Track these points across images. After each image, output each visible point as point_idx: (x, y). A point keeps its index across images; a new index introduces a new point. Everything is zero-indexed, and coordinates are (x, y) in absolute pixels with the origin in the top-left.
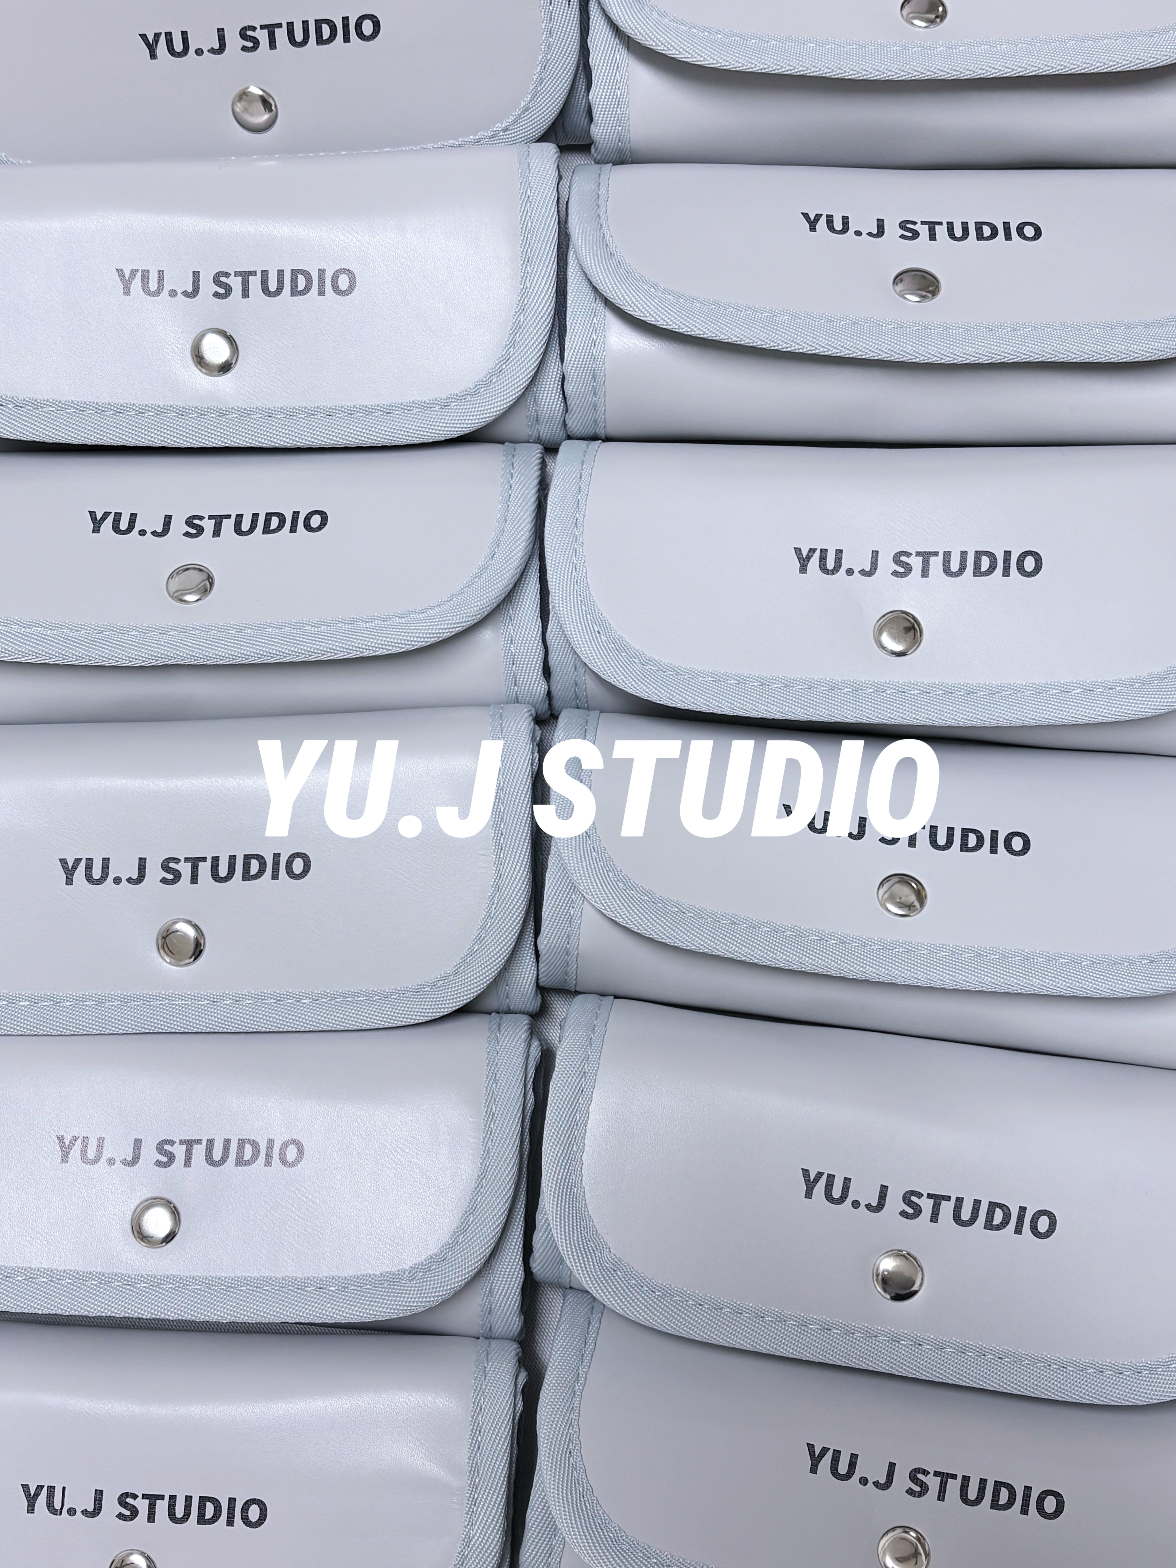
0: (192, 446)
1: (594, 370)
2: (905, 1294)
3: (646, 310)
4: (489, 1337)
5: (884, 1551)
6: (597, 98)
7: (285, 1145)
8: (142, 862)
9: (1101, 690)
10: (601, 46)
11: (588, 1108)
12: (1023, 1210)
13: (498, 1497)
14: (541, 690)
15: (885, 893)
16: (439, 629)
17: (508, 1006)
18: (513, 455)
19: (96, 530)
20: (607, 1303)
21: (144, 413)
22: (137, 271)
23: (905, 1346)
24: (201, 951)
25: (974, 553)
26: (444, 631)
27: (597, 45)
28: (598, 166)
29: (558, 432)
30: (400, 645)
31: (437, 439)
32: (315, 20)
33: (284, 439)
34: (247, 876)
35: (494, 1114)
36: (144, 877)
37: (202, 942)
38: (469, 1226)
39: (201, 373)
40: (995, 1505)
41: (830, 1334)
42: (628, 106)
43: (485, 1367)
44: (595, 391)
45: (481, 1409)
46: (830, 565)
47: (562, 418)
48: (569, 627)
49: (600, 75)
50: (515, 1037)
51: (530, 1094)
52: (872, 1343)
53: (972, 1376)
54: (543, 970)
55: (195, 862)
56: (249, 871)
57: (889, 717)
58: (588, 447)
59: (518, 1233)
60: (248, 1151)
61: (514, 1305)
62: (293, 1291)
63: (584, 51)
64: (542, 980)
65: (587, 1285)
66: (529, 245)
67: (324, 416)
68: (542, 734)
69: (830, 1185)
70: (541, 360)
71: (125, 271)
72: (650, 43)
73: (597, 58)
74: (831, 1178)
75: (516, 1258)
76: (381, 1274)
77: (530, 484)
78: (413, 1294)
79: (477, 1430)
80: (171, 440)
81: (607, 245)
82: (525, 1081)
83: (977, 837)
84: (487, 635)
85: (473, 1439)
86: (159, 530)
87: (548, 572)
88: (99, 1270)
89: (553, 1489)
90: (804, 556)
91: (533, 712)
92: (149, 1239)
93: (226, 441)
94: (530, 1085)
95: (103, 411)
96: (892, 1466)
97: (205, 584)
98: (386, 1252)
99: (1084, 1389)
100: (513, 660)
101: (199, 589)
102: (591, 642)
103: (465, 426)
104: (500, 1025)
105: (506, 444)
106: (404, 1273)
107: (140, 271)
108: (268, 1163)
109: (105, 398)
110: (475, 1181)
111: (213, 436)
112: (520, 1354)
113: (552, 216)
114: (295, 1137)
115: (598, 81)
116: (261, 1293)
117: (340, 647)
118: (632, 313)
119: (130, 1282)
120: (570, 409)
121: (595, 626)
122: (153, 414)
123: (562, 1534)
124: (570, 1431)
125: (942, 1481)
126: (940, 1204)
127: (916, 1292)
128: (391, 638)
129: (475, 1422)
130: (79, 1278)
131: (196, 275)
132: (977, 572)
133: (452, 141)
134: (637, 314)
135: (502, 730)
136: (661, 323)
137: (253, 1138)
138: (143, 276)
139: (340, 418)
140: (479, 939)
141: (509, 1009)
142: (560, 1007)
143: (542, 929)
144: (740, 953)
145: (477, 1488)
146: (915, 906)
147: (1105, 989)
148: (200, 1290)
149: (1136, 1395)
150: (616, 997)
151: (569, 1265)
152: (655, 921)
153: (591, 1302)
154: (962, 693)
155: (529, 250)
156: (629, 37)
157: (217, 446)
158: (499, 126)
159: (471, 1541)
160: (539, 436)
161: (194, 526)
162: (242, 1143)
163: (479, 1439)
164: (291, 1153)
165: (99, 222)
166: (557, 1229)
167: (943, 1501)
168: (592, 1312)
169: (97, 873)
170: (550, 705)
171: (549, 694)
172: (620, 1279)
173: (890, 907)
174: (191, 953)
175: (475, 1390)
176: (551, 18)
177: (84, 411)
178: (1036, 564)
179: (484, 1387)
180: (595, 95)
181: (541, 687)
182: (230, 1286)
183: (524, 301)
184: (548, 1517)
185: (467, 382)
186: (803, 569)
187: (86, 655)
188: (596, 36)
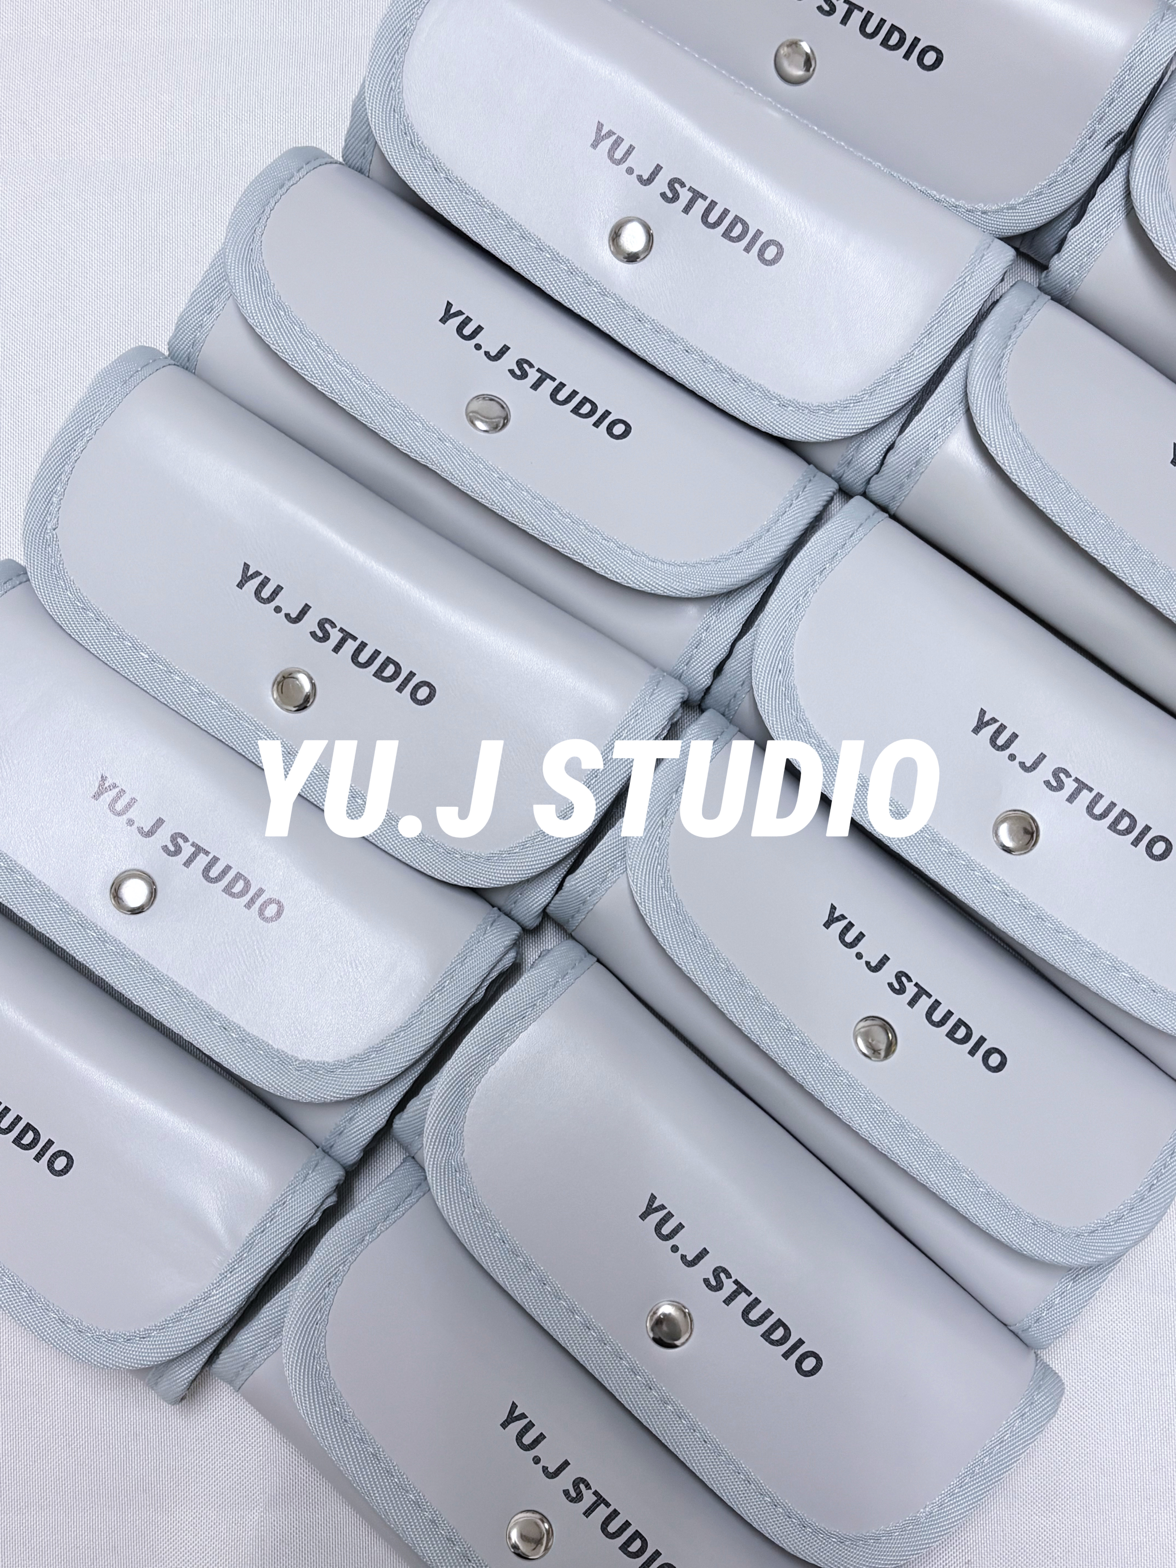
0: (563, 302)
1: (921, 458)
2: (666, 1343)
3: (994, 441)
4: (326, 1152)
5: (515, 1524)
6: (1075, 237)
7: (271, 901)
8: (306, 609)
9: (1145, 987)
10: (1107, 197)
11: (520, 1033)
12: (801, 1342)
13: (252, 1278)
14: (704, 682)
15: (863, 1027)
16: (657, 584)
17: (511, 910)
18: (810, 480)
19: (443, 320)
20: (434, 1190)
21: (543, 251)
22: (614, 134)
23: (638, 1381)
24: (305, 707)
25: (1121, 809)
26: (659, 587)
27: (1104, 195)
28: (1039, 292)
29: (859, 486)
30: (618, 576)
31: (759, 427)
32: (892, 25)
33: (639, 346)
34: (378, 674)
35: (444, 987)
36: (300, 620)
37: (311, 701)
38: (368, 1059)
39: (609, 249)
40: (624, 1548)
41: (587, 1333)
42: (1095, 261)
43: (308, 1174)
44: (910, 474)
45: (284, 1203)
46: (1001, 741)
47: (869, 476)
48: (758, 651)
49: (1090, 221)
50: (500, 939)
51: (482, 991)
52: (615, 1361)
53: (674, 1440)
54: (557, 902)
55: (347, 636)
56: (382, 672)
57: (963, 894)
58: (873, 514)
59: (401, 1089)
60: (239, 886)
61: (362, 1142)
62: (202, 1016)
63: (1090, 194)
64: (551, 908)
65: (428, 1165)
66: (939, 322)
67: (682, 349)
68: (681, 717)
69: (664, 1220)
70: (885, 420)
71: (604, 128)
72: (1147, 226)
73: (1097, 206)
74: (669, 1215)
75: (387, 1107)
76: (278, 1050)
77: (808, 513)
78: (292, 1082)
79: (271, 1217)
80: (550, 287)
81: (1000, 366)
82: (485, 978)
83: (967, 1034)
84: (692, 610)
85: (263, 1222)
86: (493, 354)
87: (773, 595)
88: (66, 899)
89: (299, 1302)
90: (985, 720)
91: (686, 696)
92: (120, 901)
93: (592, 316)
94: (487, 983)
95: (512, 228)
96: (566, 1464)
97: (499, 422)
98: (292, 1036)
99: (753, 1509)
100: (698, 645)
101: (493, 422)
102: (768, 674)
103: (788, 432)
104: (494, 921)
105: (811, 466)
106: (296, 1061)
107: (616, 136)
108: (248, 906)
109: (519, 218)
110: (395, 1028)
111: (584, 306)
112: (341, 1182)
113: (973, 311)
114: (282, 900)
115: (1085, 225)
116: (177, 1001)
117: (570, 545)
118: (981, 435)
119: (84, 924)
120: (881, 474)
121: (780, 664)
122: (549, 256)
123: (281, 1339)
124: (341, 1268)
125: (596, 1501)
126: (740, 1293)
127: (675, 1346)
128: (615, 565)
129: (273, 1210)
130: (48, 895)
131: (658, 169)
132: (1113, 827)
133: (935, 192)
134: (985, 439)
135: (652, 695)
136: (999, 459)
137: (249, 878)
138: (616, 141)
139: (694, 359)
140: (523, 845)
141: (510, 913)
142: (550, 939)
143: (578, 871)
144: (717, 997)
145: (241, 1261)
146: (879, 1054)
147: (982, 1220)
148: (133, 967)
149: (790, 1542)
150: (599, 961)
151: (425, 1143)
152: (669, 928)
153: (421, 1180)
154: (1033, 914)
155: (936, 325)
156: (1133, 208)
157: (583, 316)
158: (981, 206)
159: (210, 1297)
160: (841, 477)
161: (521, 370)
162: (239, 876)
163: (268, 1225)
164: (271, 911)
165: (611, 74)
166: (433, 1109)
167: (587, 1517)
168: (417, 1188)
169: (266, 593)
170: (703, 698)
171: (708, 690)
172: (456, 1180)
173: (860, 1041)
174: (298, 704)
175: (289, 1186)
176: (1082, 149)
177: (496, 218)
178: (1164, 851)
179: (298, 1188)
180: (1075, 234)
181: (705, 680)
182: (158, 979)
183: (903, 364)
184: (280, 1320)
185: (814, 399)
186: (977, 730)
187: (370, 417)
188: (1108, 187)
